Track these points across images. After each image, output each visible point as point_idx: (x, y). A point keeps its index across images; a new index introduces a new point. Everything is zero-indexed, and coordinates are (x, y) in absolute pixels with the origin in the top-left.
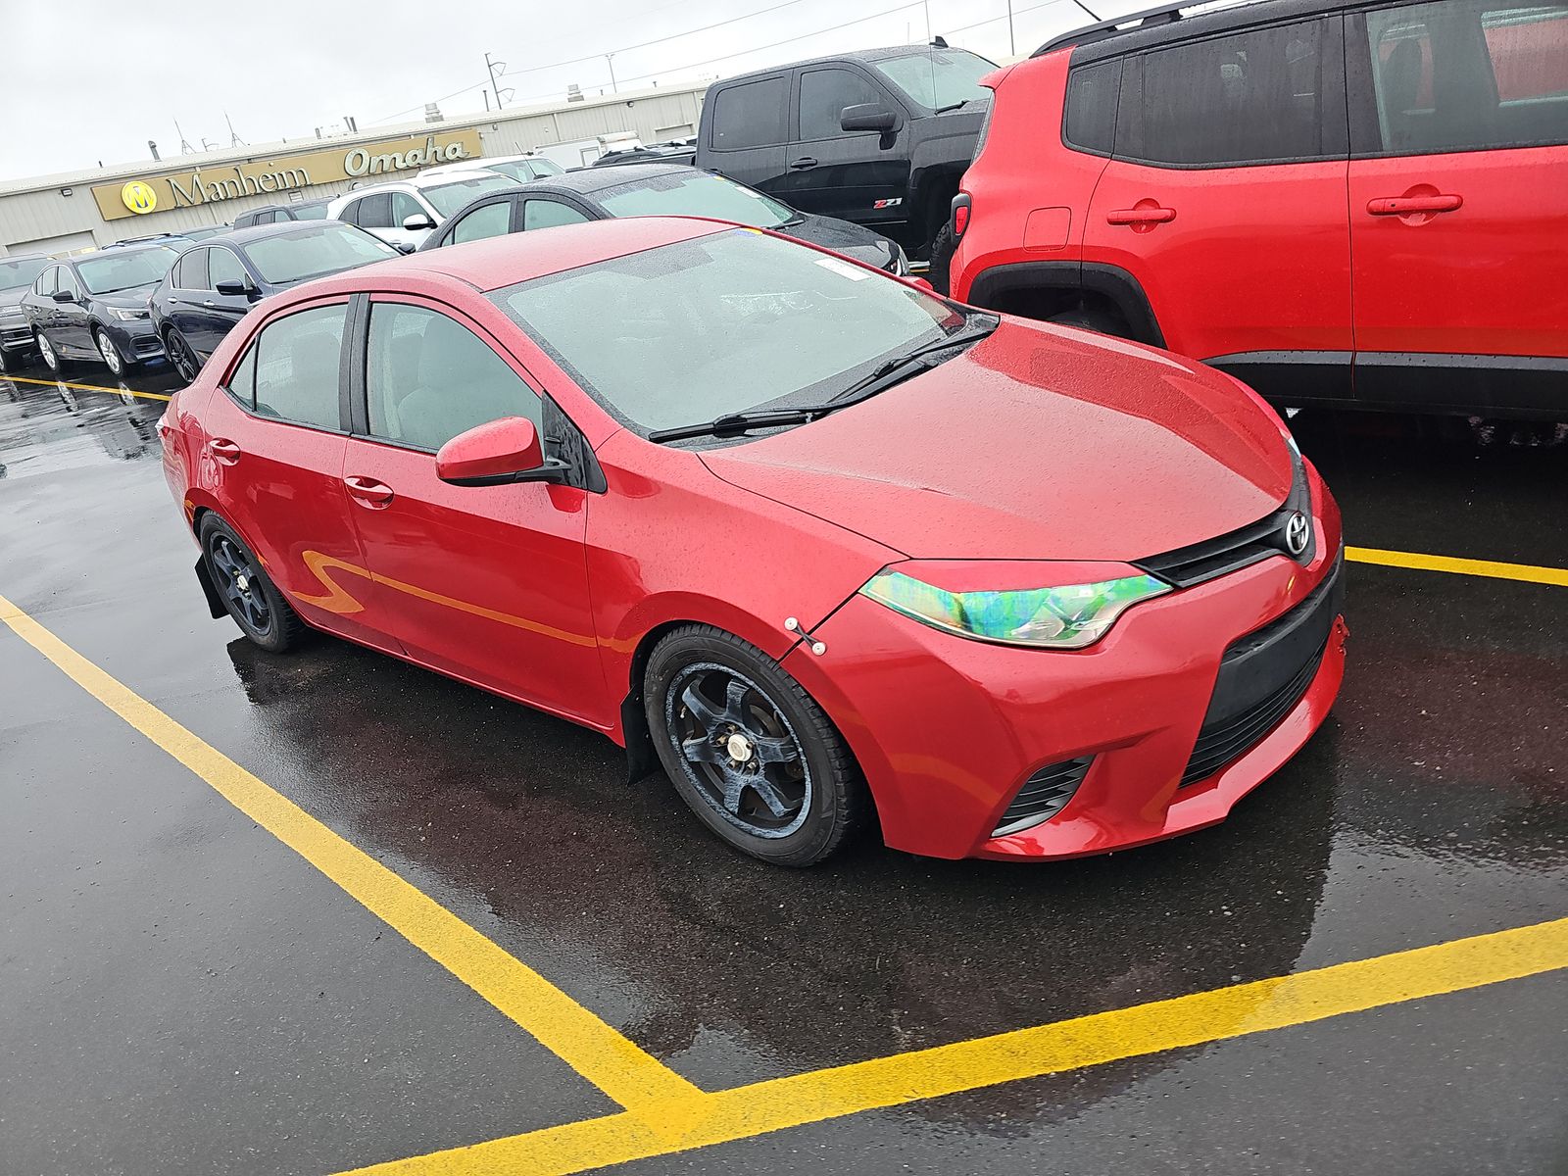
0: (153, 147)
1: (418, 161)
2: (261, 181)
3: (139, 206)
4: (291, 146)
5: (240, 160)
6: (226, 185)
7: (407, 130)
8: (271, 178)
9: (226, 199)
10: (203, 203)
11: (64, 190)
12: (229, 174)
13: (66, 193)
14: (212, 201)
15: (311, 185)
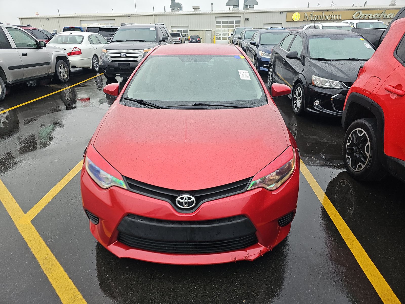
0: (309, 4)
1: (377, 17)
2: (328, 16)
3: (295, 19)
4: (344, 8)
5: (325, 10)
6: (318, 16)
7: (378, 7)
8: (331, 16)
9: (317, 20)
10: (310, 20)
11: (281, 12)
12: (320, 14)
13: (281, 13)
14: (313, 20)
15: (341, 20)
